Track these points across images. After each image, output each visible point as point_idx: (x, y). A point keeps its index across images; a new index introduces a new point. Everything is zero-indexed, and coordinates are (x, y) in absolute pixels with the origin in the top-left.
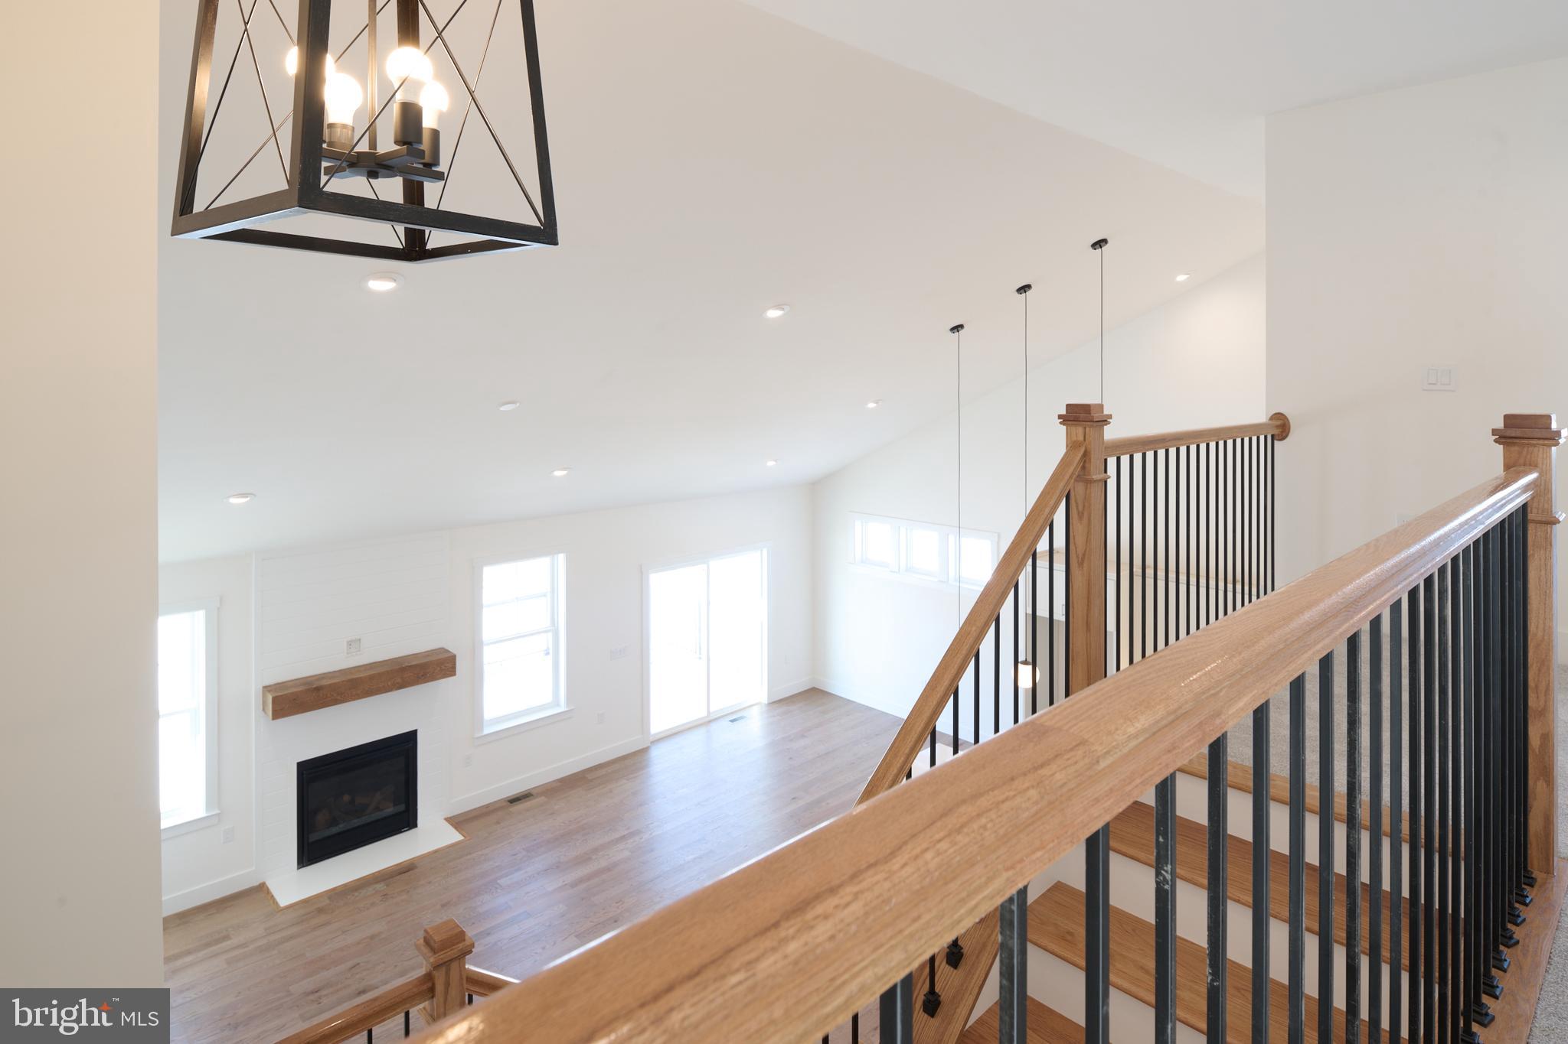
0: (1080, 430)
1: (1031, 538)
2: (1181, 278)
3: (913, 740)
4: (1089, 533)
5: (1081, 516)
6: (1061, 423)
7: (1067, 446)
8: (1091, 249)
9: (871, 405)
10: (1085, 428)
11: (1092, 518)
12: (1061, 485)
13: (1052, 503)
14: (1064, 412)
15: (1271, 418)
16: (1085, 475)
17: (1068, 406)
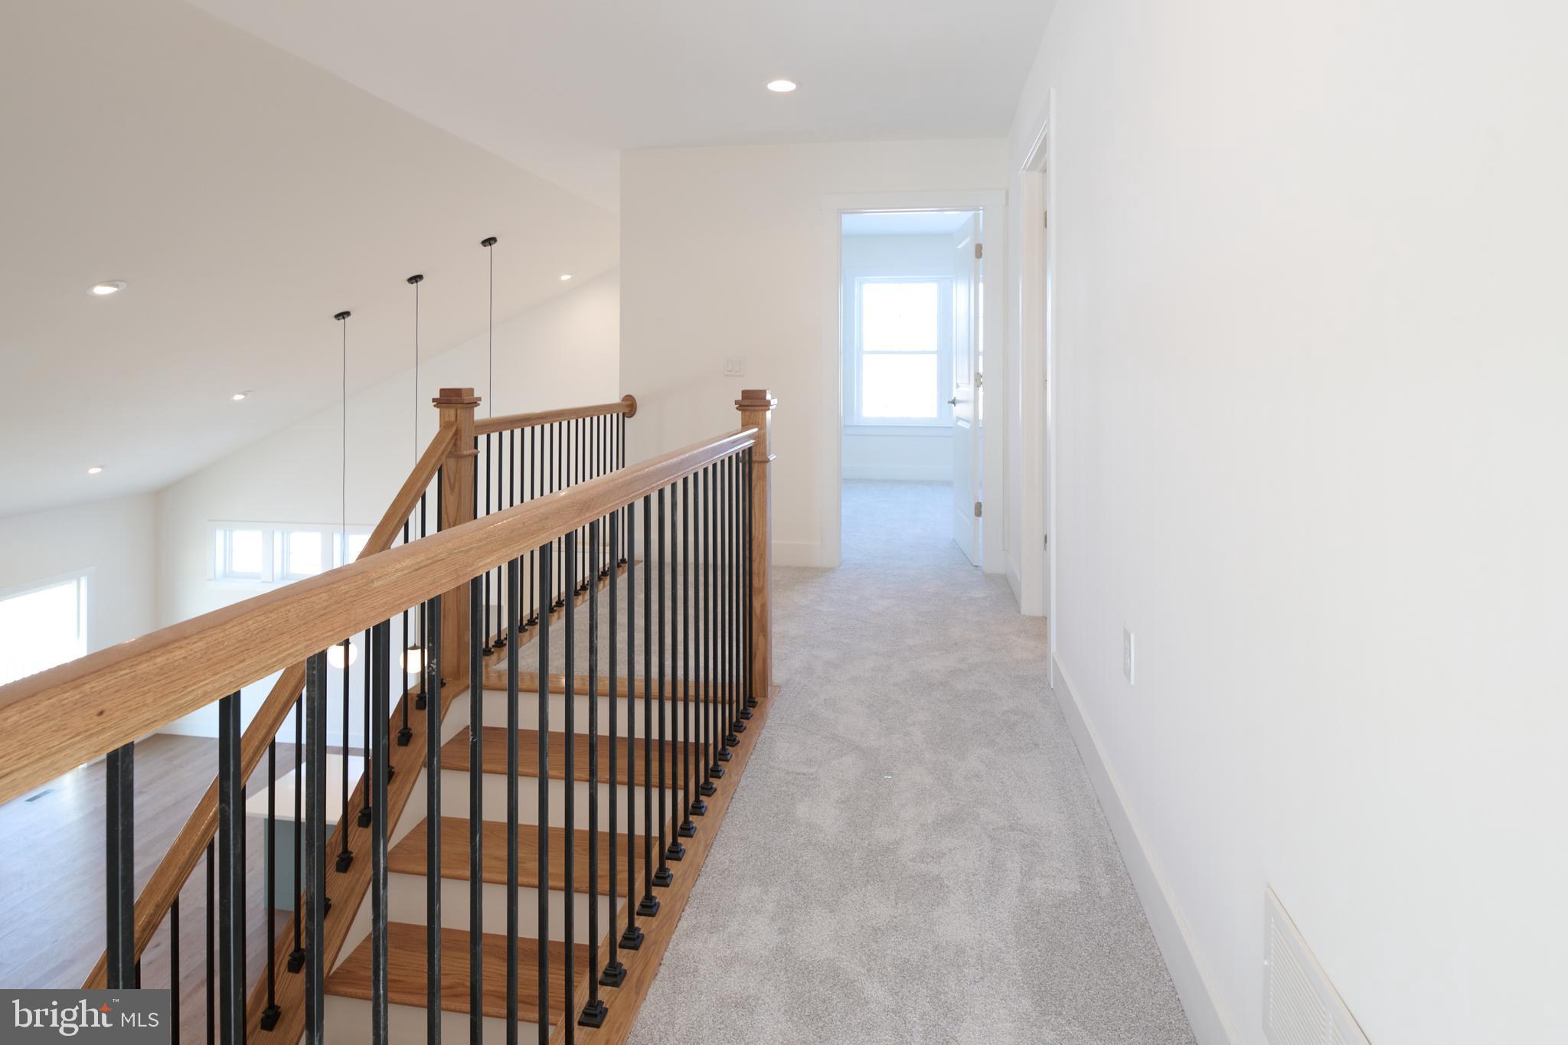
0: (452, 412)
1: (403, 510)
2: (565, 278)
3: (277, 711)
4: (459, 503)
5: (452, 488)
6: (435, 406)
7: (440, 426)
8: (481, 245)
9: (238, 397)
10: (457, 410)
11: (462, 489)
12: (433, 461)
13: (424, 477)
14: (437, 396)
15: (623, 400)
16: (456, 451)
17: (441, 390)
